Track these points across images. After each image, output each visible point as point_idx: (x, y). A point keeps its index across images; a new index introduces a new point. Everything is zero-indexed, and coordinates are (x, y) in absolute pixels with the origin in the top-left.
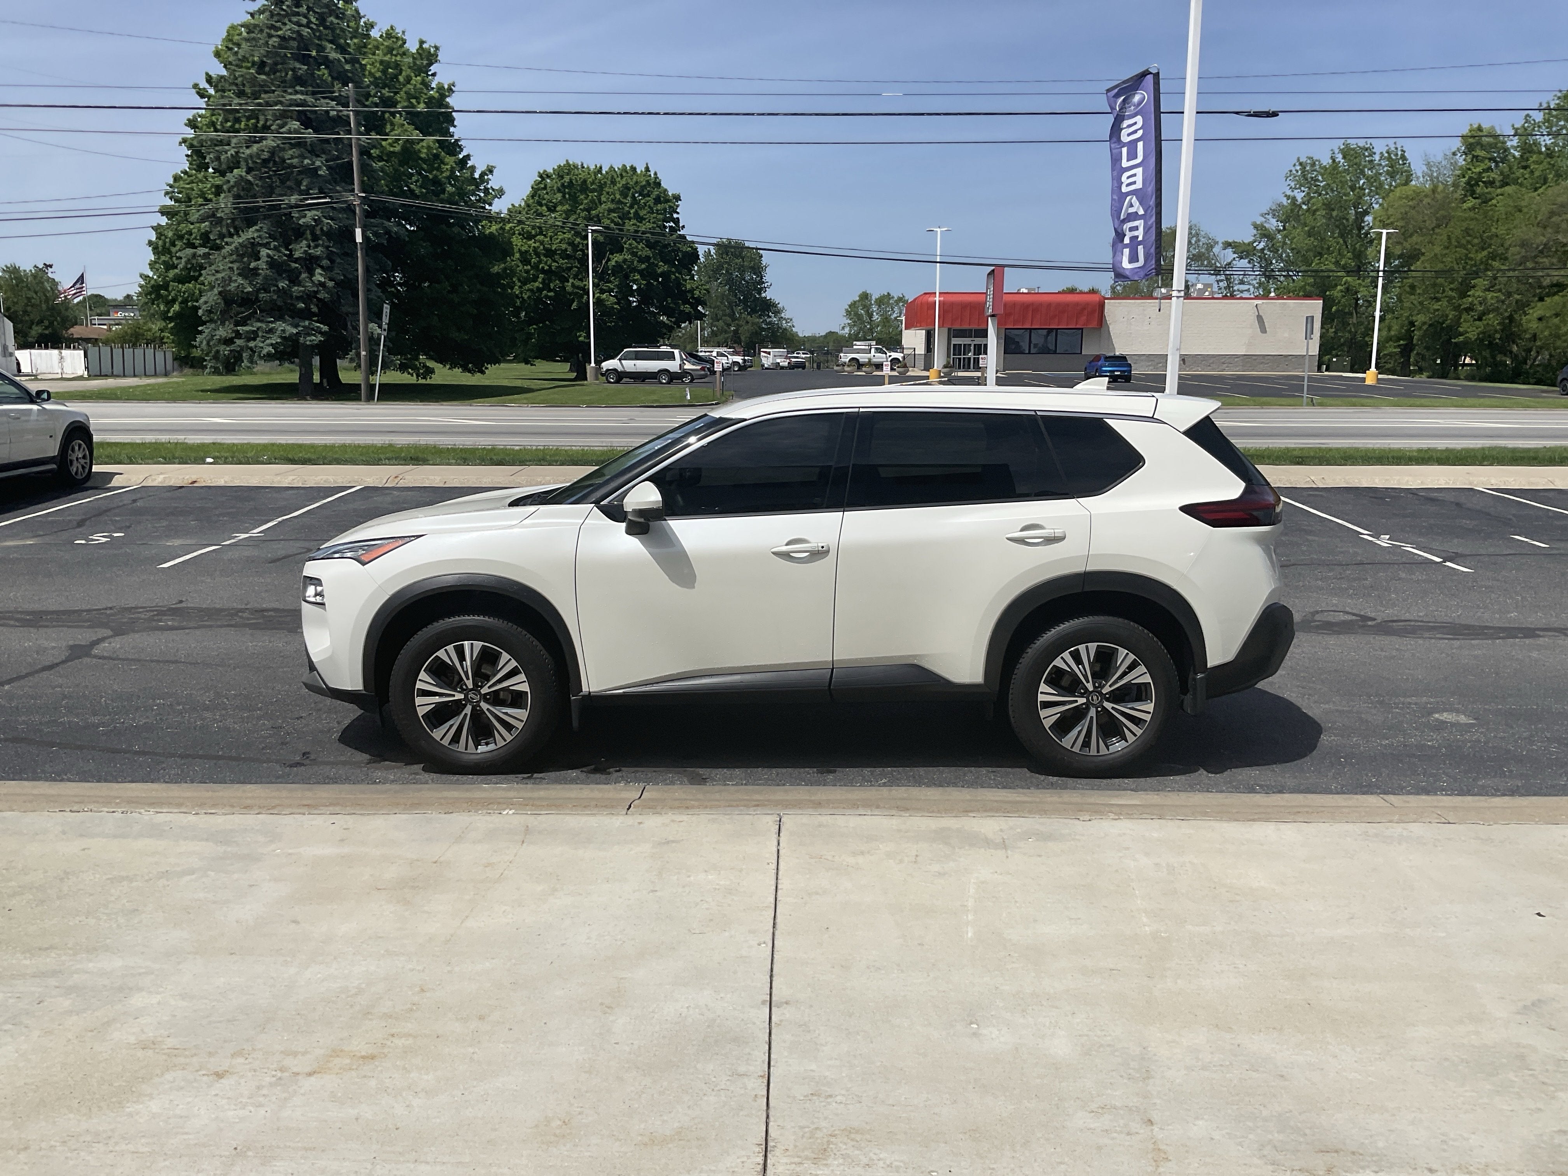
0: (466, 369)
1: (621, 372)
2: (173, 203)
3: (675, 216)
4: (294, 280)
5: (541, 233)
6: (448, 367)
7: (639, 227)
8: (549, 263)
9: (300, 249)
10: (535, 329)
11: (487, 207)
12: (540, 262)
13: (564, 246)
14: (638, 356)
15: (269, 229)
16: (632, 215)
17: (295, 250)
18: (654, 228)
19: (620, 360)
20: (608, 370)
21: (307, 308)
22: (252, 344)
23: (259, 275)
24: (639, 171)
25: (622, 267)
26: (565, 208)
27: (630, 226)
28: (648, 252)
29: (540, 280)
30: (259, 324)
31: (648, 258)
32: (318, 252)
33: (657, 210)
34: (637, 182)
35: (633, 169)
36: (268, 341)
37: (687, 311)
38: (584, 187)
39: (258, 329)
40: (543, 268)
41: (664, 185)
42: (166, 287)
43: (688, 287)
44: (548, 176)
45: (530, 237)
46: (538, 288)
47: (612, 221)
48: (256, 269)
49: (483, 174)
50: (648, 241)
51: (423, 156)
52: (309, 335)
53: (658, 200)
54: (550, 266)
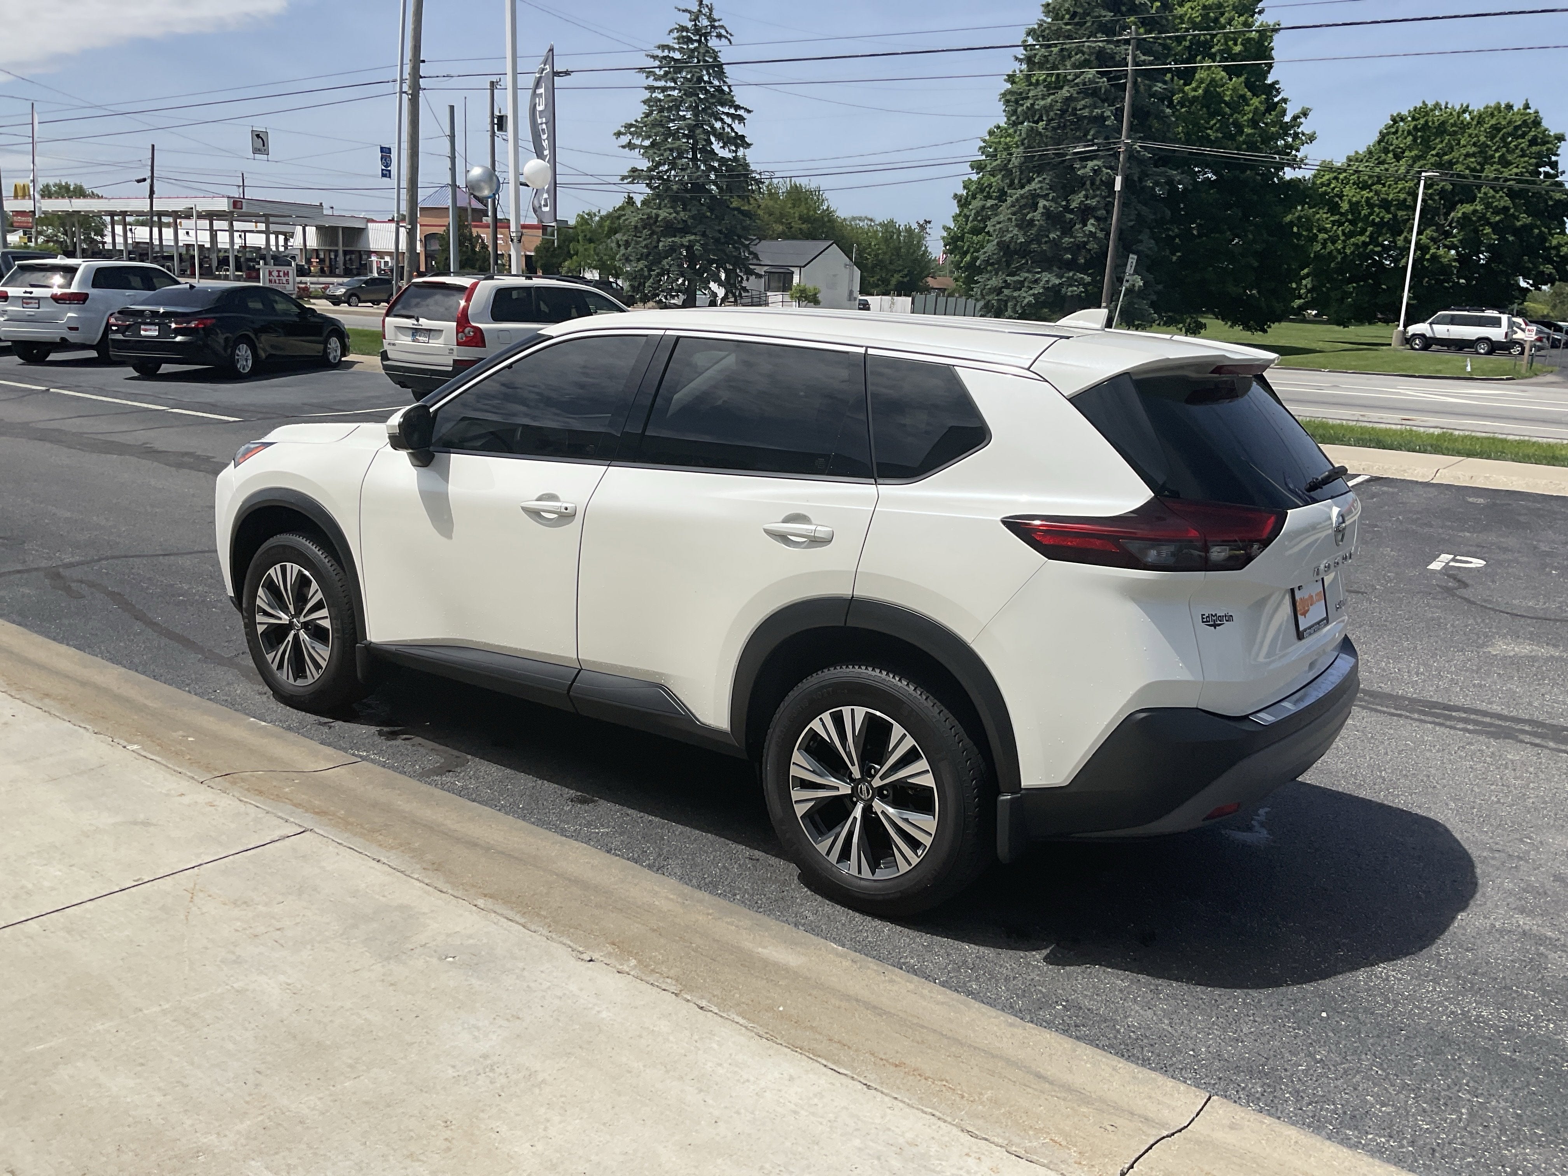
0: (1247, 328)
1: (1430, 338)
2: (984, 157)
3: (1554, 158)
4: (1067, 229)
5: (1378, 182)
6: (1229, 323)
7: (1501, 173)
8: (1381, 215)
9: (1076, 200)
10: (1354, 288)
11: (1294, 152)
12: (1371, 214)
13: (1402, 196)
14: (1453, 321)
15: (1051, 180)
16: (1496, 160)
17: (1074, 201)
18: (1522, 173)
19: (1431, 324)
20: (1414, 335)
21: (1074, 260)
22: (1016, 294)
23: (1036, 225)
24: (1515, 109)
25: (1470, 220)
26: (1413, 153)
27: (1489, 172)
28: (1507, 202)
29: (1368, 233)
30: (1026, 275)
31: (1506, 209)
32: (1093, 202)
33: (1531, 153)
34: (1510, 122)
35: (1509, 107)
36: (1031, 292)
37: (1548, 271)
38: (1441, 129)
39: (1025, 279)
40: (1374, 219)
41: (1545, 124)
42: (962, 238)
43: (1554, 242)
44: (1402, 119)
45: (1365, 186)
46: (1364, 242)
47: (1468, 168)
48: (1032, 220)
49: (1295, 118)
50: (1510, 189)
51: (1227, 99)
52: (1071, 285)
53: (1533, 142)
54: (1382, 218)
